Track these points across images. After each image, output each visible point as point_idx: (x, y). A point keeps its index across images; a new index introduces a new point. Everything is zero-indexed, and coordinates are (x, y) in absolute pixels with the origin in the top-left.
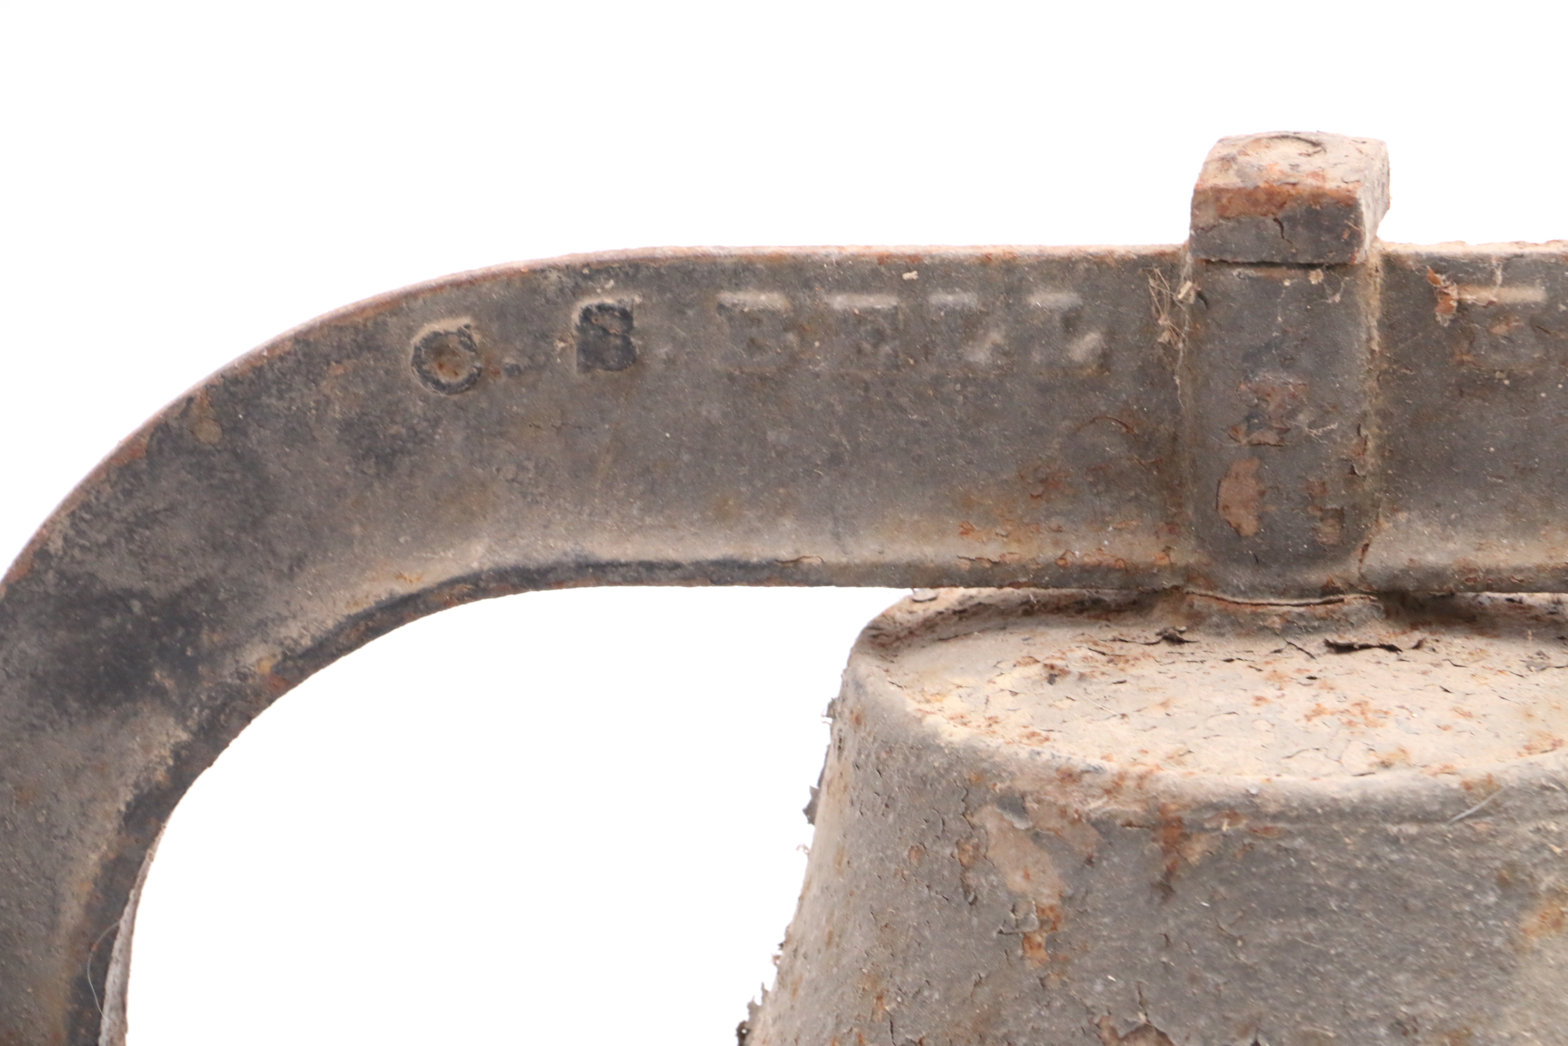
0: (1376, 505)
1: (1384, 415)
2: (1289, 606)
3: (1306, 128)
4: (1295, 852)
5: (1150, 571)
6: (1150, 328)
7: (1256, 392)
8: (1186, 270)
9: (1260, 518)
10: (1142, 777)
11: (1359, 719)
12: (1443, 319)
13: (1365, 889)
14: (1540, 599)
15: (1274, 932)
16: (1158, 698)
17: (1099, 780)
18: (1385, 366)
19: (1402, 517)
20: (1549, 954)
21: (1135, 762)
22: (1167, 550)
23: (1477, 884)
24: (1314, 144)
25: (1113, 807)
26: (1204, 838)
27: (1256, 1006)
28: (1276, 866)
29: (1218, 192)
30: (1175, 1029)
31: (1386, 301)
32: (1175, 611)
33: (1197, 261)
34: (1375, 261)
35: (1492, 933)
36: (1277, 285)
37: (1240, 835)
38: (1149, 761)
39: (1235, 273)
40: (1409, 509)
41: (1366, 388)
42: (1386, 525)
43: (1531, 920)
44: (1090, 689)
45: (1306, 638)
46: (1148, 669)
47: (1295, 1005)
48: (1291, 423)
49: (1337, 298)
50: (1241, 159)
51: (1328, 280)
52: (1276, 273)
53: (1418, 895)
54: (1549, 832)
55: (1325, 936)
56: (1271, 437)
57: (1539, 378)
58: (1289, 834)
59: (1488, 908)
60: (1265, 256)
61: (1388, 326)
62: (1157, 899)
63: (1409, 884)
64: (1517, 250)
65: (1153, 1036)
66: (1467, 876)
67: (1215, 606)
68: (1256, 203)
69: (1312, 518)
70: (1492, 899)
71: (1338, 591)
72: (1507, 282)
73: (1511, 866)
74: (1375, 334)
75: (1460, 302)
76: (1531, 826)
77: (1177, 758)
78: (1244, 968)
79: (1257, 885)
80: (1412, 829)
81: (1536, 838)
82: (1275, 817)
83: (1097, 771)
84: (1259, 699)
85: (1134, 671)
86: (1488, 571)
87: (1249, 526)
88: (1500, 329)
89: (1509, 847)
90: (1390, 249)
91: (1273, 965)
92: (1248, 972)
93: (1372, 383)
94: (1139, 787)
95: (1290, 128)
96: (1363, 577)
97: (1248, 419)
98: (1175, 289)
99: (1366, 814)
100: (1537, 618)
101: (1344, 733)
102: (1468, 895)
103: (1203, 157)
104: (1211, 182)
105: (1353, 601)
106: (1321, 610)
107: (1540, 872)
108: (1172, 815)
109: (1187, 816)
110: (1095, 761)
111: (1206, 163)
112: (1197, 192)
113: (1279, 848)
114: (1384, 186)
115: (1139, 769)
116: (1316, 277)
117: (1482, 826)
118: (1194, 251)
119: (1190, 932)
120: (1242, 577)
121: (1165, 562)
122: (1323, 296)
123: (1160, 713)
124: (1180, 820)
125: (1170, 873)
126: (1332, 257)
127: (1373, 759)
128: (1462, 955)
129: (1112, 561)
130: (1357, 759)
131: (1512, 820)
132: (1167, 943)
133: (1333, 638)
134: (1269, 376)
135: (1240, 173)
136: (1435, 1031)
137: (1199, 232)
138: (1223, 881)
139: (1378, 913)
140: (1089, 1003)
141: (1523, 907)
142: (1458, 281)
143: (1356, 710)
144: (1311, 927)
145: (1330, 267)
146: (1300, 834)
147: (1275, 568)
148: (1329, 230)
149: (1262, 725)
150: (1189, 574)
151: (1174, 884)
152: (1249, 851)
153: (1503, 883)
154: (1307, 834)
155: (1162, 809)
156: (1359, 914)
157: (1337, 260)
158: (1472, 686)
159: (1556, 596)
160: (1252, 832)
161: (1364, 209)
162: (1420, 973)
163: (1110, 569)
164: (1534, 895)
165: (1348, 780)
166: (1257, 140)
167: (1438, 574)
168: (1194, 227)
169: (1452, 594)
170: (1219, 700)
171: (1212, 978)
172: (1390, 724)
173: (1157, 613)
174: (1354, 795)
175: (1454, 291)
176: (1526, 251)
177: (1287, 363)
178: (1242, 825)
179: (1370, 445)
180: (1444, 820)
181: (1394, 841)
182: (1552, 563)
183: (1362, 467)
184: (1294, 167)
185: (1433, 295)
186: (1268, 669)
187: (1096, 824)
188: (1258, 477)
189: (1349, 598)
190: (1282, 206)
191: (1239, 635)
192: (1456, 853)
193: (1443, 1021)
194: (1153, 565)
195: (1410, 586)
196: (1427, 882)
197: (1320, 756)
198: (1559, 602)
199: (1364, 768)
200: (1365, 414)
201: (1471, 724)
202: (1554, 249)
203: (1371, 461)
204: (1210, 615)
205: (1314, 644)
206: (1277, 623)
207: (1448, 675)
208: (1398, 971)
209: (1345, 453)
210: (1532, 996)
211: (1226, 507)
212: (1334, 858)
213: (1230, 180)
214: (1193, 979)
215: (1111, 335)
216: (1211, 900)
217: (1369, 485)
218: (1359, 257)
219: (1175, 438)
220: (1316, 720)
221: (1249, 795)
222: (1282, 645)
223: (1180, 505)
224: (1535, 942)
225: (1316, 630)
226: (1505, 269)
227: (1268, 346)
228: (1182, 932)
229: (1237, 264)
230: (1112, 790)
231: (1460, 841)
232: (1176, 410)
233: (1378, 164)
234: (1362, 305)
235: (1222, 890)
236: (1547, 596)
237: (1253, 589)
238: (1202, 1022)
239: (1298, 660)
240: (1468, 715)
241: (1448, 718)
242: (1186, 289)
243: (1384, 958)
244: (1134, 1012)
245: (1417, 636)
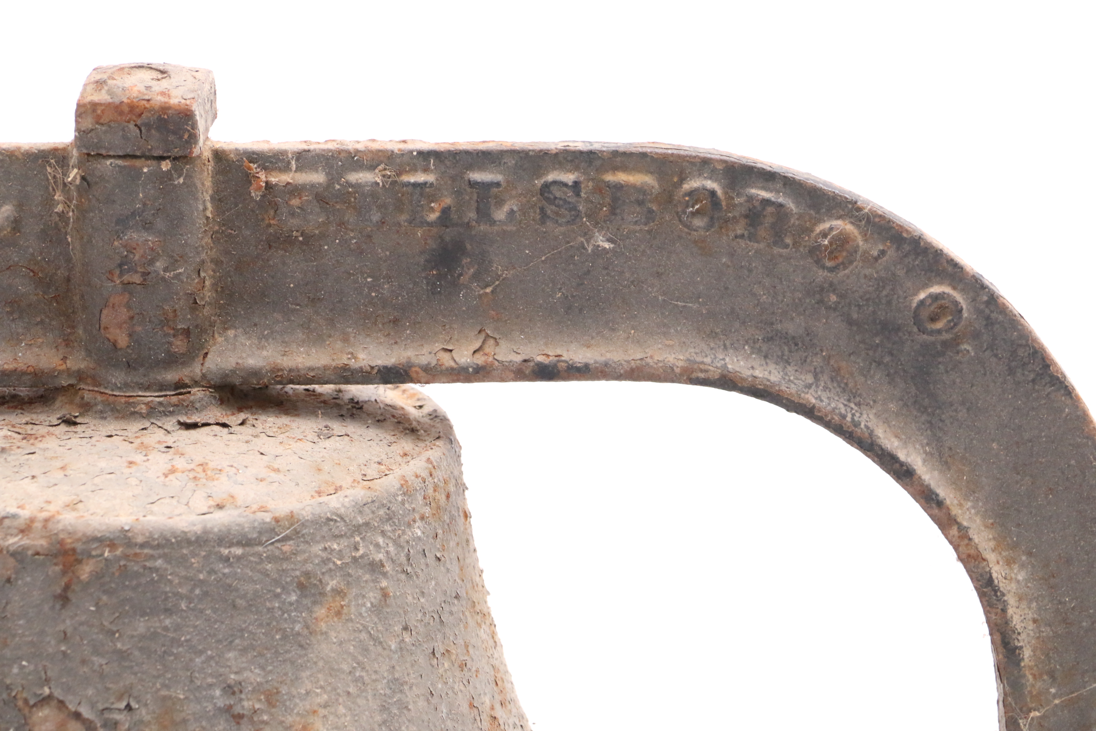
0: (212, 325)
1: (217, 262)
2: (152, 397)
3: (156, 61)
4: (157, 570)
5: (52, 374)
6: (49, 202)
7: (125, 246)
8: (73, 161)
9: (130, 335)
10: (46, 520)
11: (202, 475)
12: (256, 195)
13: (206, 594)
14: (326, 389)
15: (141, 626)
16: (59, 464)
17: (16, 523)
18: (217, 228)
19: (231, 333)
20: (333, 634)
21: (42, 510)
22: (65, 359)
23: (283, 588)
24: (162, 72)
25: (26, 542)
26: (92, 562)
27: (129, 679)
28: (143, 580)
29: (94, 106)
30: (70, 697)
31: (216, 183)
32: (71, 402)
33: (80, 155)
34: (207, 154)
35: (294, 622)
36: (139, 172)
37: (118, 559)
38: (52, 508)
39: (108, 162)
40: (235, 328)
41: (203, 243)
42: (220, 339)
43: (320, 612)
44: (9, 459)
45: (164, 419)
46: (51, 444)
47: (158, 677)
48: (151, 269)
49: (181, 180)
50: (110, 82)
51: (174, 168)
52: (138, 163)
53: (243, 597)
54: (333, 550)
55: (178, 628)
56: (137, 279)
57: (323, 236)
58: (152, 557)
59: (291, 604)
60: (129, 151)
61: (218, 200)
62: (58, 606)
63: (237, 590)
64: (305, 147)
65: (54, 703)
66: (276, 582)
67: (99, 398)
68: (121, 113)
69: (166, 335)
70: (294, 598)
71: (186, 386)
72: (298, 169)
73: (307, 575)
74: (209, 205)
75: (267, 183)
76: (321, 546)
77: (72, 506)
78: (120, 652)
79: (129, 594)
80: (238, 551)
81: (324, 555)
82: (142, 546)
83: (14, 516)
84: (131, 463)
85: (41, 445)
86: (291, 370)
87: (123, 340)
88: (295, 202)
89: (305, 561)
90: (217, 146)
91: (141, 649)
92: (122, 655)
93: (207, 240)
94: (45, 527)
95: (145, 60)
96: (204, 376)
97: (120, 265)
98: (65, 174)
99: (206, 541)
100: (325, 402)
101: (191, 485)
102: (277, 596)
103: (83, 81)
104: (89, 99)
105: (197, 393)
106: (174, 399)
107: (326, 578)
108: (68, 546)
109: (79, 547)
110: (12, 510)
111: (85, 85)
112: (79, 106)
113: (145, 567)
114: (212, 102)
115: (44, 515)
116: (166, 166)
117: (287, 547)
118: (78, 148)
119: (82, 629)
120: (118, 377)
121: (64, 367)
122: (171, 179)
123: (60, 475)
124: (74, 550)
125: (67, 587)
126: (176, 152)
127: (211, 503)
128: (273, 638)
129: (24, 368)
130: (201, 504)
131: (307, 542)
132: (65, 637)
133: (183, 419)
134: (135, 236)
135: (110, 92)
136: (254, 691)
137: (82, 134)
138: (105, 592)
139: (215, 611)
140: (8, 681)
141: (315, 603)
142: (265, 168)
143: (200, 469)
144: (167, 622)
145: (175, 159)
146: (160, 557)
147: (142, 370)
148: (174, 133)
149: (133, 481)
150: (81, 376)
151: (70, 595)
152: (124, 570)
153: (301, 587)
154: (164, 556)
155: (61, 542)
156: (202, 611)
157: (181, 153)
158: (280, 450)
159: (338, 387)
160: (126, 557)
161: (198, 118)
162: (244, 651)
163: (24, 373)
164: (323, 594)
165: (193, 518)
166: (122, 69)
167: (256, 373)
168: (78, 130)
169: (267, 387)
170: (103, 464)
171: (97, 660)
172: (223, 478)
173: (58, 404)
174: (198, 529)
175: (262, 176)
176: (312, 147)
177: (147, 226)
178: (119, 552)
179: (207, 283)
180: (260, 544)
181: (226, 560)
182: (334, 364)
183: (202, 299)
184: (148, 88)
185: (248, 178)
186: (139, 441)
187: (14, 554)
188: (129, 308)
189: (194, 390)
190: (140, 115)
191: (117, 418)
192: (269, 566)
193: (259, 684)
194: (54, 370)
195: (237, 381)
196: (249, 588)
197: (174, 501)
198: (340, 391)
199: (205, 510)
200: (203, 262)
201: (280, 477)
202: (331, 146)
203: (208, 294)
204: (96, 404)
205: (170, 423)
206: (144, 409)
207: (263, 443)
208: (229, 650)
209: (190, 289)
210: (321, 664)
211: (106, 328)
212: (183, 573)
213: (102, 97)
214: (84, 662)
215: (20, 206)
216: (97, 605)
217: (207, 311)
218: (196, 152)
219: (68, 280)
220: (171, 477)
221: (123, 531)
222: (147, 424)
223: (73, 327)
224: (323, 626)
225: (172, 413)
226: (297, 160)
227: (133, 214)
228: (75, 629)
229: (110, 157)
230: (25, 530)
231: (271, 559)
232: (69, 260)
233: (207, 87)
234: (199, 185)
235: (105, 598)
236: (332, 386)
237: (126, 386)
238: (90, 692)
239: (159, 435)
240: (278, 470)
241: (264, 473)
242: (73, 174)
243: (219, 641)
244: (42, 687)
245: (242, 416)
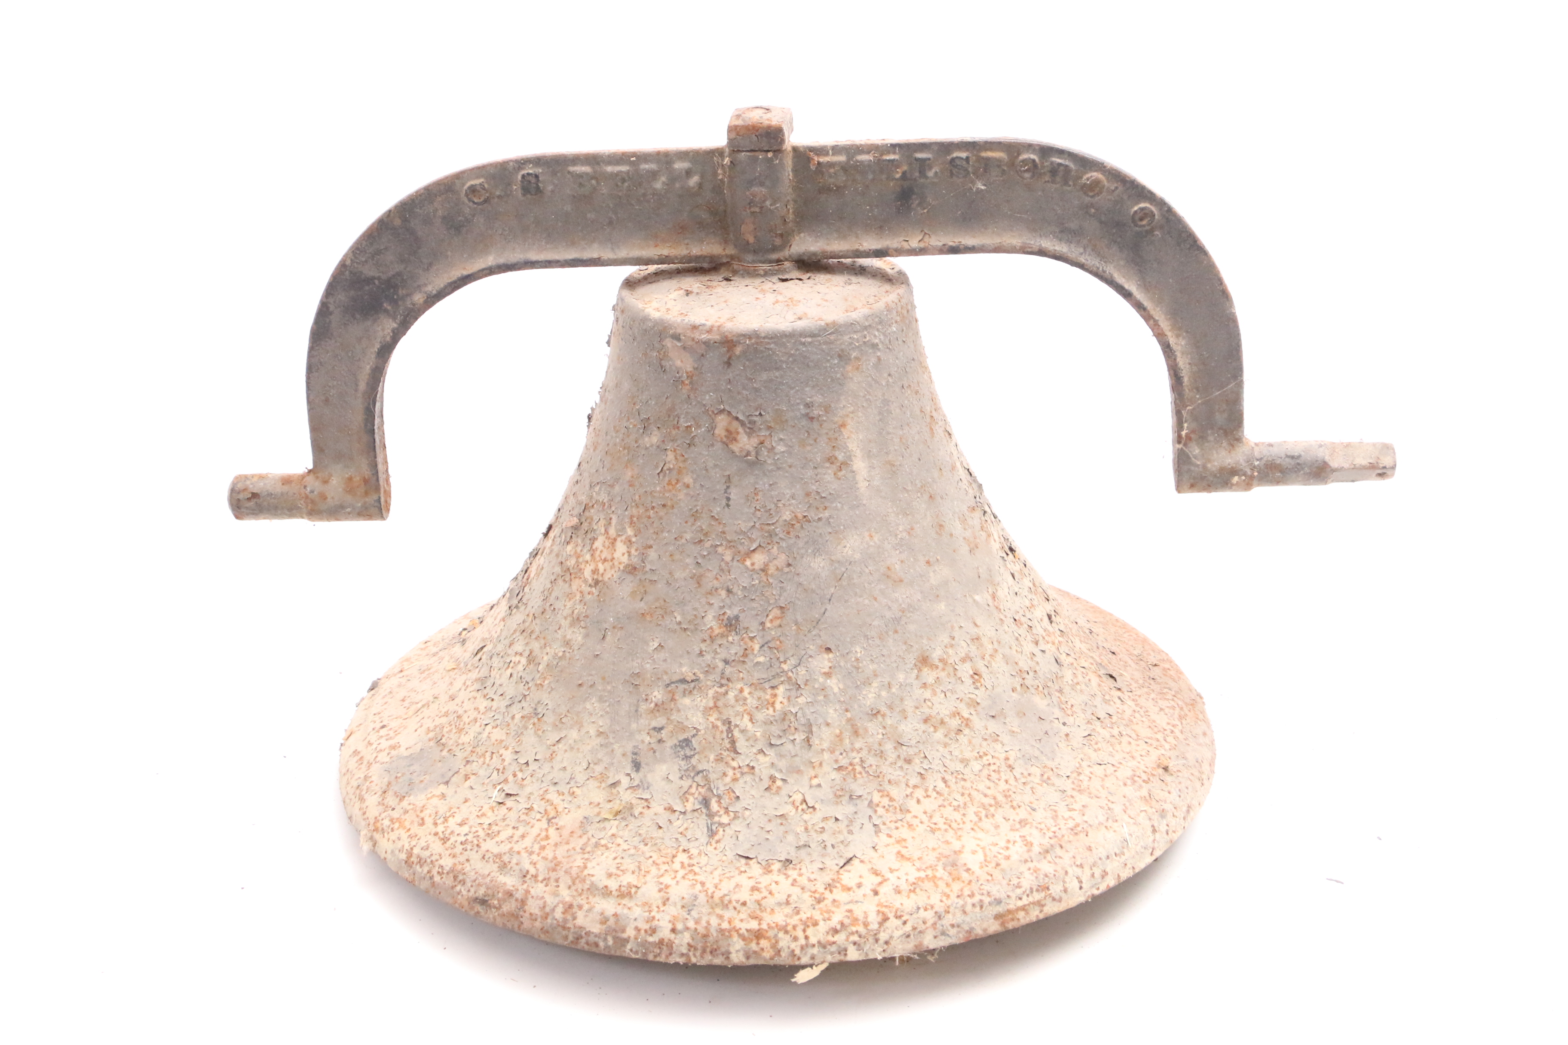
0: (793, 231)
1: (795, 201)
2: (766, 267)
3: (764, 104)
4: (771, 349)
5: (719, 257)
6: (715, 174)
7: (751, 194)
8: (726, 154)
9: (755, 237)
10: (719, 327)
11: (791, 304)
12: (813, 168)
13: (795, 360)
14: (848, 261)
15: (765, 376)
16: (723, 299)
17: (705, 328)
18: (794, 184)
19: (802, 235)
20: (855, 378)
21: (717, 321)
22: (724, 249)
23: (831, 357)
24: (768, 110)
25: (710, 337)
26: (741, 346)
27: (760, 401)
28: (765, 354)
29: (736, 127)
30: (733, 410)
31: (793, 162)
32: (728, 270)
33: (730, 150)
34: (789, 149)
35: (836, 373)
36: (758, 158)
37: (753, 344)
38: (722, 321)
39: (743, 154)
40: (804, 232)
41: (788, 191)
42: (797, 238)
43: (849, 368)
44: (701, 297)
45: (772, 277)
46: (719, 290)
47: (774, 400)
48: (763, 205)
49: (777, 162)
50: (743, 115)
51: (774, 155)
52: (757, 154)
53: (812, 361)
54: (854, 338)
55: (782, 377)
56: (757, 210)
57: (845, 187)
58: (769, 343)
59: (835, 364)
60: (752, 148)
61: (795, 170)
62: (726, 367)
63: (809, 358)
64: (836, 144)
65: (726, 412)
66: (828, 354)
67: (741, 267)
68: (749, 130)
69: (772, 237)
70: (836, 362)
71: (781, 261)
72: (833, 154)
73: (842, 350)
74: (791, 174)
75: (818, 162)
76: (849, 336)
77: (731, 319)
78: (755, 388)
79: (759, 361)
80: (809, 340)
81: (850, 341)
82: (764, 338)
83: (704, 325)
84: (757, 298)
85: (716, 291)
86: (831, 252)
87: (751, 240)
88: (832, 170)
89: (841, 344)
90: (794, 145)
91: (765, 387)
92: (757, 390)
93: (790, 190)
94: (718, 330)
95: (759, 105)
96: (790, 256)
97: (750, 204)
98: (723, 160)
99: (794, 335)
100: (847, 267)
101: (786, 308)
102: (828, 361)
103: (731, 115)
104: (733, 124)
105: (787, 264)
106: (776, 267)
107: (851, 352)
108: (729, 339)
109: (735, 339)
110: (703, 322)
111: (732, 117)
112: (729, 127)
113: (765, 348)
114: (791, 123)
115: (718, 324)
116: (770, 155)
117: (832, 337)
118: (729, 147)
119: (737, 378)
120: (750, 257)
121: (724, 253)
122: (773, 161)
123: (724, 305)
124: (732, 340)
125: (730, 358)
126: (775, 148)
127: (796, 317)
128: (827, 380)
129: (706, 254)
130: (791, 317)
131: (842, 335)
132: (730, 381)
133: (781, 277)
134: (756, 189)
135: (743, 120)
136: (818, 406)
137: (731, 141)
138: (748, 360)
139: (799, 368)
140: (704, 403)
141: (846, 364)
142: (818, 155)
143: (790, 301)
144: (777, 374)
145: (775, 151)
146: (773, 343)
147: (761, 254)
148: (774, 138)
149: (759, 307)
150: (732, 257)
151: (731, 362)
152: (756, 350)
153: (840, 356)
154: (774, 343)
155: (726, 337)
156: (793, 369)
157: (777, 148)
158: (827, 291)
159: (853, 260)
160: (757, 343)
161: (785, 131)
162: (813, 387)
163: (706, 257)
164: (850, 359)
165: (788, 324)
166: (748, 109)
167: (815, 254)
168: (728, 139)
169: (819, 261)
170: (744, 299)
171: (745, 392)
172: (801, 305)
173: (722, 271)
174: (790, 329)
175: (816, 158)
176: (839, 144)
177: (762, 184)
178: (753, 341)
179: (791, 211)
180: (819, 336)
181: (804, 344)
182: (852, 249)
183: (789, 218)
184: (761, 117)
185: (809, 160)
186: (760, 288)
187: (705, 343)
188: (754, 223)
189: (786, 263)
190: (757, 131)
191: (750, 277)
192: (824, 347)
193: (821, 403)
194: (720, 255)
195: (806, 258)
196: (815, 357)
197: (778, 316)
198: (854, 262)
199: (793, 320)
200: (788, 201)
201: (827, 304)
202: (848, 143)
203: (791, 216)
204: (739, 271)
205: (775, 279)
206: (762, 273)
207: (820, 288)
208: (806, 387)
209: (783, 214)
210: (850, 393)
211: (743, 234)
212: (784, 351)
213: (740, 122)
214: (739, 393)
215: (702, 177)
216: (744, 366)
217: (791, 225)
218: (784, 147)
219: (725, 211)
220: (776, 305)
221: (755, 331)
222: (764, 280)
223: (728, 234)
224: (850, 374)
225: (775, 274)
226: (832, 150)
227: (755, 179)
228: (734, 378)
229: (743, 151)
230: (709, 331)
231: (825, 343)
232: (725, 202)
233: (789, 116)
234: (786, 163)
235: (747, 363)
236: (850, 259)
237: (754, 262)
238: (742, 407)
239: (770, 285)
240: (826, 301)
241: (820, 302)
242: (727, 160)
243: (802, 383)
244: (720, 405)
245: (808, 275)
